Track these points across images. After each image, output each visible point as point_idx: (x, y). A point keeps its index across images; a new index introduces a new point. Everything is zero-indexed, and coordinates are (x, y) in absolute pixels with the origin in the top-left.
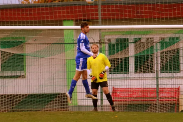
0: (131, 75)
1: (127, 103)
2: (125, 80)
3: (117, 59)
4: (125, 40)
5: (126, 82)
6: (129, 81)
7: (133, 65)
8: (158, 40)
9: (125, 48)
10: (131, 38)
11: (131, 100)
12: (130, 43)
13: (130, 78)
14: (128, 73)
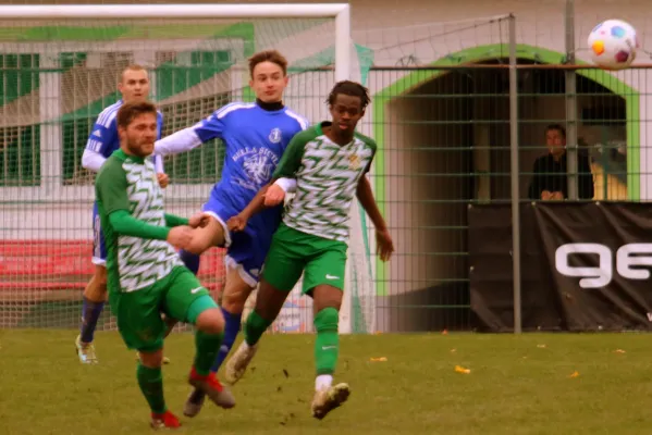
0: (47, 192)
1: (33, 297)
2: (26, 209)
3: (9, 128)
4: (26, 59)
5: (29, 217)
6: (43, 213)
7: (58, 153)
8: (149, 61)
9: (27, 90)
10: (49, 54)
11: (50, 285)
12: (48, 71)
13: (46, 202)
14: (38, 184)
